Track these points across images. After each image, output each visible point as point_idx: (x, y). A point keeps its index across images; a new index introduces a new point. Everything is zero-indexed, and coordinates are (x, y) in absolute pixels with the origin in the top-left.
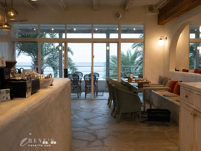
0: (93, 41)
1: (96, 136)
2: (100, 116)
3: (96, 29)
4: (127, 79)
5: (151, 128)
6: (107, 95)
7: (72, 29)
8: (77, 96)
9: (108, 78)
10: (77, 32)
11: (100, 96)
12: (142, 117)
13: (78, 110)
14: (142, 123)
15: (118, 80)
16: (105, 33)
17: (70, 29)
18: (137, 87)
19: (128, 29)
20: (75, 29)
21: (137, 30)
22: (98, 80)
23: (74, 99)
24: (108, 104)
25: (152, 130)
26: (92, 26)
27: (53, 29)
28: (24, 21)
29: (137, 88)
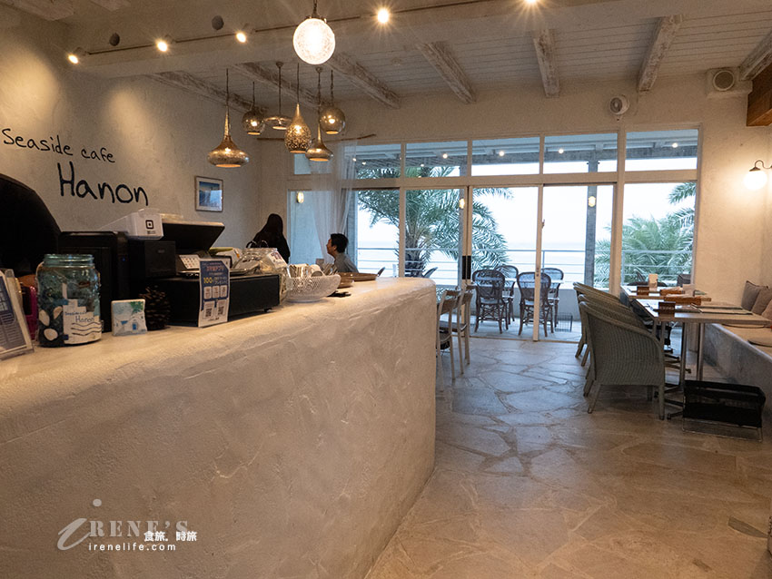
0: (543, 181)
1: (512, 444)
2: (543, 387)
3: (561, 151)
4: (635, 288)
5: (695, 439)
6: (577, 329)
7: (494, 151)
8: (498, 328)
9: (590, 285)
10: (507, 160)
11: (560, 330)
12: (666, 401)
13: (487, 366)
14: (666, 419)
15: (612, 289)
16: (586, 160)
17: (488, 152)
18: (655, 310)
19: (654, 143)
20: (502, 154)
21: (682, 147)
22: (560, 288)
23: (490, 336)
24: (577, 356)
25: (694, 447)
26: (542, 140)
27: (445, 156)
28: (369, 136)
29: (656, 314)
